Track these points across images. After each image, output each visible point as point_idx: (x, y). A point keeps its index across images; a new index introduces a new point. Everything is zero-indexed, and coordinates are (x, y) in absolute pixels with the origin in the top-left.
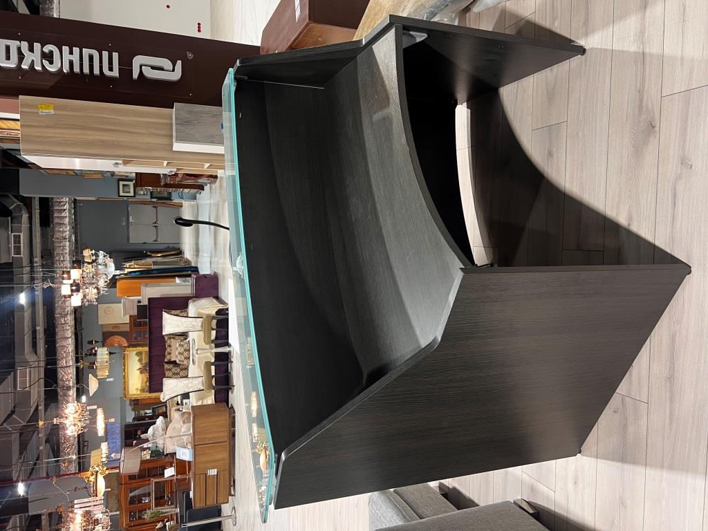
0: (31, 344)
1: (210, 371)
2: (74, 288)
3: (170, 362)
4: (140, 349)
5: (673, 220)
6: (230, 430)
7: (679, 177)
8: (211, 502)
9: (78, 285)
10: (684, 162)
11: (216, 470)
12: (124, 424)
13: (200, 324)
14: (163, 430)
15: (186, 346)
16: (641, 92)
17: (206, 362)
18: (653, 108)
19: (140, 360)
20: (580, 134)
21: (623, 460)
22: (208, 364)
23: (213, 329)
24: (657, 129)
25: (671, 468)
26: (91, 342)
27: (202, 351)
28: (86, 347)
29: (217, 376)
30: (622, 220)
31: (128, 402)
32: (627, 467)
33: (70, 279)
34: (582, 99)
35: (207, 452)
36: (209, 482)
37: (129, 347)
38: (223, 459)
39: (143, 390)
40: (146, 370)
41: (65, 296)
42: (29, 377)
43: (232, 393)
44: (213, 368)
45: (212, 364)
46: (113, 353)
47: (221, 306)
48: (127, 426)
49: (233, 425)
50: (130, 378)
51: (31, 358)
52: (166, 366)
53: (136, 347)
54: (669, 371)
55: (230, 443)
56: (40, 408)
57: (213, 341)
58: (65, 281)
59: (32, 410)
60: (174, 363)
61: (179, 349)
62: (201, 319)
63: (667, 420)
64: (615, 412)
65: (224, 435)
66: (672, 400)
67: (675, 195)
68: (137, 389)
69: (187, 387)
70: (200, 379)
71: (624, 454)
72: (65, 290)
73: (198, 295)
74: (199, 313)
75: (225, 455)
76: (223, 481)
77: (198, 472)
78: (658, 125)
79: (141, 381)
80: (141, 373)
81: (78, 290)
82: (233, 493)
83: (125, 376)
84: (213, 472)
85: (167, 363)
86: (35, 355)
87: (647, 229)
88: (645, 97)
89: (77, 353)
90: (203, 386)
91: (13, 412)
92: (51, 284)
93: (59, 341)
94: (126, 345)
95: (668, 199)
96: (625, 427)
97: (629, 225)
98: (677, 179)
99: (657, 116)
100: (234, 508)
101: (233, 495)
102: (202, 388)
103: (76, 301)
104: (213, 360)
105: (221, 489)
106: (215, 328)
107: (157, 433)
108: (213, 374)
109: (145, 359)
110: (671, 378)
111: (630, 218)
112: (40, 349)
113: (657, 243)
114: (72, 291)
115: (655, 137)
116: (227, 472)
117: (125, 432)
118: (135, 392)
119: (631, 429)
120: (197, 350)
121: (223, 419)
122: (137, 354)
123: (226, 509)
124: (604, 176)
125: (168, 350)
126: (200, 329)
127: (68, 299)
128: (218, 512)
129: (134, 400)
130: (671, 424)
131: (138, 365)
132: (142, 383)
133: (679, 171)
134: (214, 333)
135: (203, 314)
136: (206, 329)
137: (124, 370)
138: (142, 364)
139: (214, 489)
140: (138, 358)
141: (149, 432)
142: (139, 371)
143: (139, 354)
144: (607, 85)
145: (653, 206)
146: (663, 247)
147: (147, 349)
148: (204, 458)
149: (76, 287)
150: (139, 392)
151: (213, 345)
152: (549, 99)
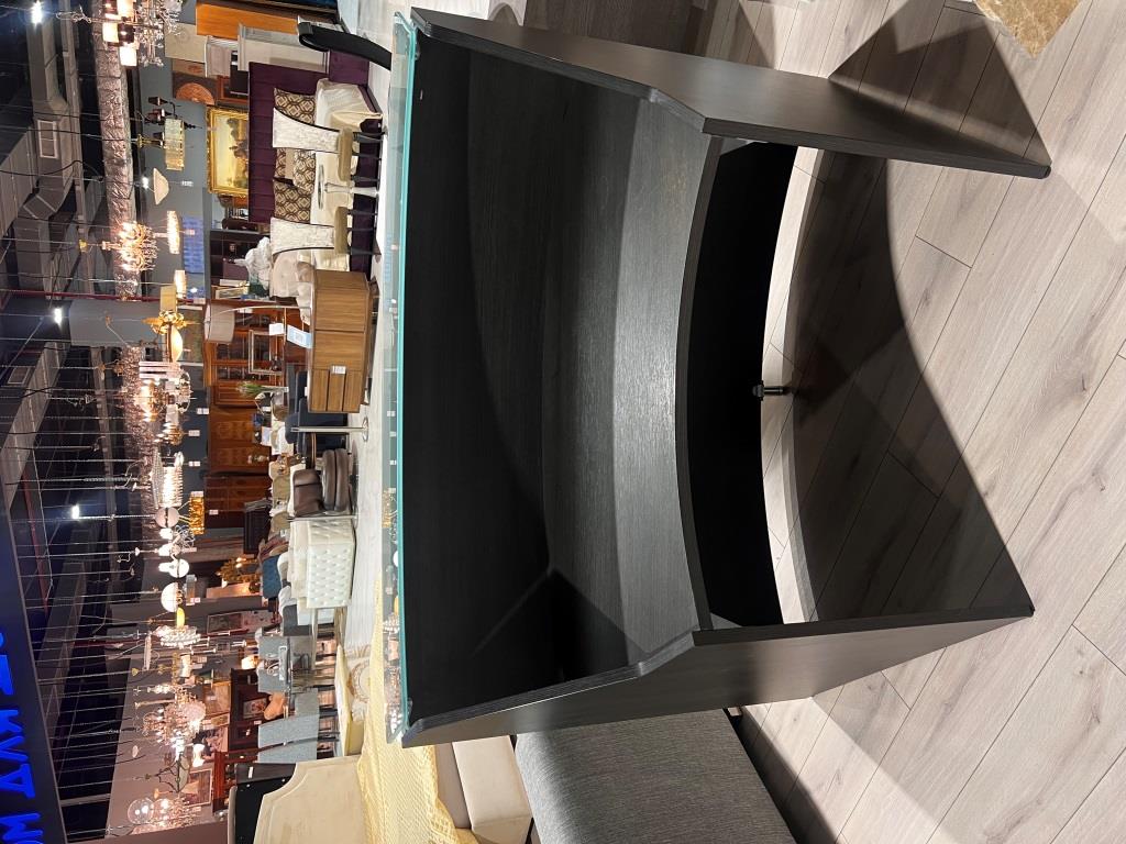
0: (57, 81)
1: (345, 221)
2: (124, 33)
3: (282, 180)
4: (235, 115)
5: (1044, 536)
6: (369, 314)
7: (1080, 489)
8: (334, 408)
9: (130, 29)
10: (1097, 473)
11: (344, 368)
12: (209, 230)
13: (334, 143)
14: (269, 259)
15: (309, 161)
16: (1094, 320)
17: (340, 208)
18: (1098, 359)
19: (235, 134)
20: (982, 305)
21: (857, 739)
22: (342, 212)
23: (355, 154)
24: (1088, 396)
25: (906, 788)
26: (153, 100)
27: (334, 189)
28: (147, 108)
29: (355, 230)
30: (981, 479)
31: (215, 197)
32: (858, 751)
33: (116, 12)
34: (1008, 251)
35: (333, 341)
36: (334, 382)
37: (216, 107)
38: (355, 356)
39: (238, 183)
40: (245, 152)
41: (109, 44)
42: (57, 139)
43: (378, 260)
44: (350, 218)
45: (350, 212)
46: (190, 126)
47: (370, 115)
48: (214, 234)
49: (375, 308)
50: (218, 159)
51: (57, 106)
52: (276, 185)
53: (228, 110)
54: (951, 698)
55: (368, 333)
56: (77, 188)
57: (352, 177)
58: (108, 16)
59: (66, 192)
60: (290, 182)
61: (298, 164)
62: (336, 134)
63: (924, 743)
64: (870, 688)
65: (361, 323)
66: (939, 727)
67: (1062, 507)
68: (230, 180)
69: (309, 240)
70: (329, 230)
71: (860, 735)
72: (110, 33)
73: (335, 76)
74: (333, 121)
75: (360, 350)
76: (355, 383)
77: (317, 366)
78: (1091, 391)
79: (235, 167)
80: (236, 154)
81: (130, 39)
82: (366, 401)
83: (209, 155)
84: (341, 370)
85: (277, 180)
86: (63, 101)
87: (1004, 519)
88: (1096, 334)
89: (131, 115)
90: (333, 242)
91: (36, 191)
92: (84, 17)
93: (101, 80)
94: (212, 103)
95: (1051, 504)
96: (873, 712)
97: (987, 494)
98: (1076, 489)
99: (1097, 377)
100: (366, 419)
101: (366, 404)
102: (331, 245)
103: (128, 56)
104: (351, 207)
105: (350, 393)
106: (358, 152)
107: (258, 261)
108: (350, 225)
109: (243, 134)
110: (950, 706)
111: (992, 487)
112: (72, 93)
113: (1008, 547)
114: (120, 37)
115: (1079, 406)
116: (360, 374)
117: (212, 242)
118: (226, 184)
119: (879, 719)
120: (326, 185)
121: (361, 301)
122: (229, 122)
123: (355, 419)
124: (985, 399)
125: (281, 159)
126: (333, 149)
127: (115, 49)
128: (345, 423)
129: (224, 196)
130: (926, 749)
131: (231, 142)
132: (238, 171)
133: (1084, 481)
134: (355, 159)
135: (340, 124)
136: (343, 152)
137: (209, 144)
138: (238, 140)
139: (339, 392)
140: (232, 129)
141: (247, 258)
142: (232, 152)
143: (232, 122)
144: (1055, 262)
145: (1029, 497)
146: (1014, 557)
147: (246, 116)
148: (328, 350)
149: (128, 32)
150: (232, 186)
151: (353, 183)
152: (962, 206)
